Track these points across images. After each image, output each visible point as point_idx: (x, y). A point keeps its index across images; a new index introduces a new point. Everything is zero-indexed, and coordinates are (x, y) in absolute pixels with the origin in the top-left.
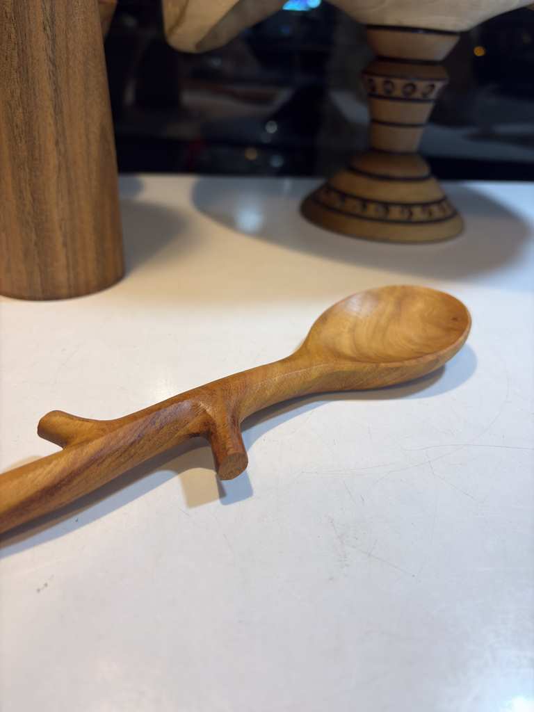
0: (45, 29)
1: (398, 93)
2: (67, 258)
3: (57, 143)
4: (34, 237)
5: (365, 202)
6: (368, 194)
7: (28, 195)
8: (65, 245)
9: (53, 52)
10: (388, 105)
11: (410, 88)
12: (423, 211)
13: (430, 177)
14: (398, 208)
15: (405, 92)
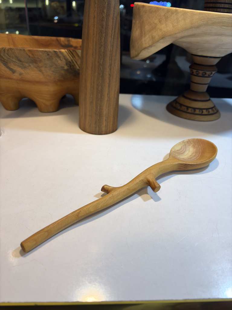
0: (109, 67)
1: (200, 75)
2: (106, 124)
3: (108, 94)
4: (98, 118)
5: (188, 107)
6: (189, 105)
7: (99, 107)
8: (106, 120)
9: (110, 72)
10: (197, 78)
11: (204, 74)
12: (207, 111)
13: (209, 100)
14: (198, 110)
15: (202, 75)
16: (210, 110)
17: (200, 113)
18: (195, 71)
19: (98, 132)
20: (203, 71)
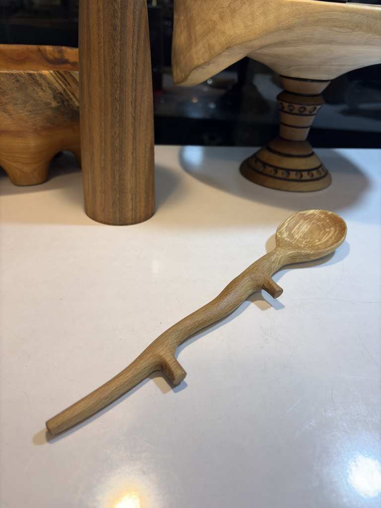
0: (132, 104)
1: (296, 111)
2: (132, 205)
3: (133, 153)
4: (118, 196)
5: (276, 169)
6: (278, 165)
7: (117, 178)
8: (132, 199)
9: (135, 113)
10: (291, 116)
11: (302, 109)
12: (308, 174)
13: (313, 154)
14: (295, 173)
15: (300, 111)
16: (315, 172)
17: (298, 177)
18: (286, 105)
19: (120, 221)
20: (302, 104)
